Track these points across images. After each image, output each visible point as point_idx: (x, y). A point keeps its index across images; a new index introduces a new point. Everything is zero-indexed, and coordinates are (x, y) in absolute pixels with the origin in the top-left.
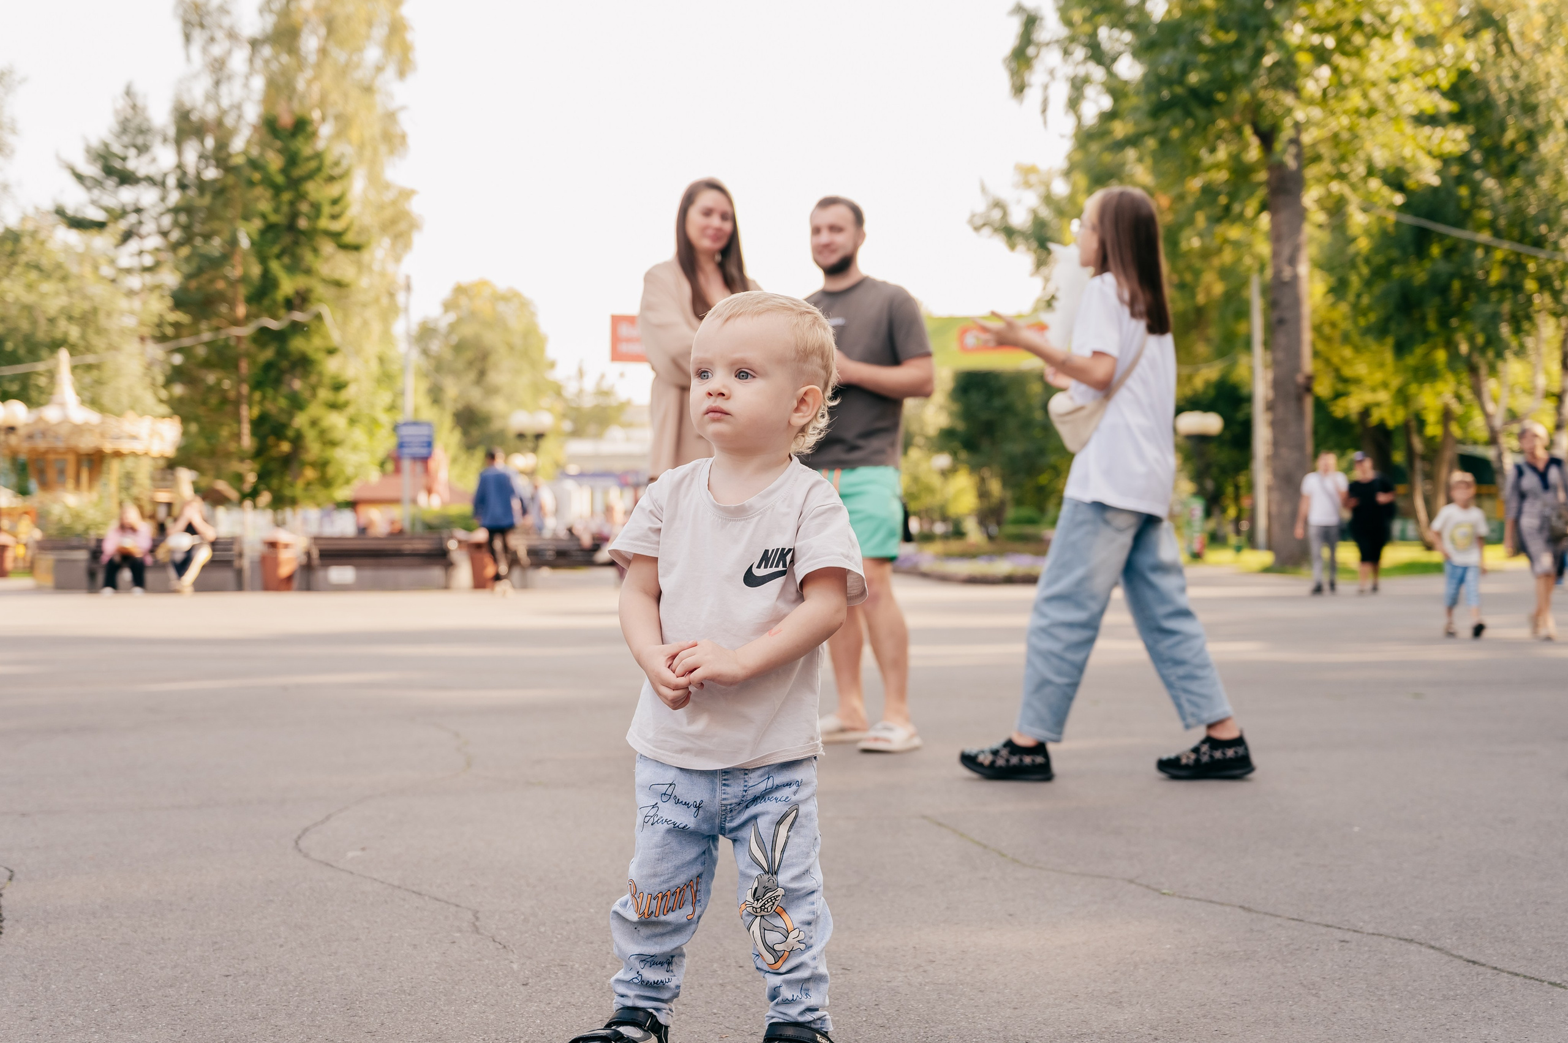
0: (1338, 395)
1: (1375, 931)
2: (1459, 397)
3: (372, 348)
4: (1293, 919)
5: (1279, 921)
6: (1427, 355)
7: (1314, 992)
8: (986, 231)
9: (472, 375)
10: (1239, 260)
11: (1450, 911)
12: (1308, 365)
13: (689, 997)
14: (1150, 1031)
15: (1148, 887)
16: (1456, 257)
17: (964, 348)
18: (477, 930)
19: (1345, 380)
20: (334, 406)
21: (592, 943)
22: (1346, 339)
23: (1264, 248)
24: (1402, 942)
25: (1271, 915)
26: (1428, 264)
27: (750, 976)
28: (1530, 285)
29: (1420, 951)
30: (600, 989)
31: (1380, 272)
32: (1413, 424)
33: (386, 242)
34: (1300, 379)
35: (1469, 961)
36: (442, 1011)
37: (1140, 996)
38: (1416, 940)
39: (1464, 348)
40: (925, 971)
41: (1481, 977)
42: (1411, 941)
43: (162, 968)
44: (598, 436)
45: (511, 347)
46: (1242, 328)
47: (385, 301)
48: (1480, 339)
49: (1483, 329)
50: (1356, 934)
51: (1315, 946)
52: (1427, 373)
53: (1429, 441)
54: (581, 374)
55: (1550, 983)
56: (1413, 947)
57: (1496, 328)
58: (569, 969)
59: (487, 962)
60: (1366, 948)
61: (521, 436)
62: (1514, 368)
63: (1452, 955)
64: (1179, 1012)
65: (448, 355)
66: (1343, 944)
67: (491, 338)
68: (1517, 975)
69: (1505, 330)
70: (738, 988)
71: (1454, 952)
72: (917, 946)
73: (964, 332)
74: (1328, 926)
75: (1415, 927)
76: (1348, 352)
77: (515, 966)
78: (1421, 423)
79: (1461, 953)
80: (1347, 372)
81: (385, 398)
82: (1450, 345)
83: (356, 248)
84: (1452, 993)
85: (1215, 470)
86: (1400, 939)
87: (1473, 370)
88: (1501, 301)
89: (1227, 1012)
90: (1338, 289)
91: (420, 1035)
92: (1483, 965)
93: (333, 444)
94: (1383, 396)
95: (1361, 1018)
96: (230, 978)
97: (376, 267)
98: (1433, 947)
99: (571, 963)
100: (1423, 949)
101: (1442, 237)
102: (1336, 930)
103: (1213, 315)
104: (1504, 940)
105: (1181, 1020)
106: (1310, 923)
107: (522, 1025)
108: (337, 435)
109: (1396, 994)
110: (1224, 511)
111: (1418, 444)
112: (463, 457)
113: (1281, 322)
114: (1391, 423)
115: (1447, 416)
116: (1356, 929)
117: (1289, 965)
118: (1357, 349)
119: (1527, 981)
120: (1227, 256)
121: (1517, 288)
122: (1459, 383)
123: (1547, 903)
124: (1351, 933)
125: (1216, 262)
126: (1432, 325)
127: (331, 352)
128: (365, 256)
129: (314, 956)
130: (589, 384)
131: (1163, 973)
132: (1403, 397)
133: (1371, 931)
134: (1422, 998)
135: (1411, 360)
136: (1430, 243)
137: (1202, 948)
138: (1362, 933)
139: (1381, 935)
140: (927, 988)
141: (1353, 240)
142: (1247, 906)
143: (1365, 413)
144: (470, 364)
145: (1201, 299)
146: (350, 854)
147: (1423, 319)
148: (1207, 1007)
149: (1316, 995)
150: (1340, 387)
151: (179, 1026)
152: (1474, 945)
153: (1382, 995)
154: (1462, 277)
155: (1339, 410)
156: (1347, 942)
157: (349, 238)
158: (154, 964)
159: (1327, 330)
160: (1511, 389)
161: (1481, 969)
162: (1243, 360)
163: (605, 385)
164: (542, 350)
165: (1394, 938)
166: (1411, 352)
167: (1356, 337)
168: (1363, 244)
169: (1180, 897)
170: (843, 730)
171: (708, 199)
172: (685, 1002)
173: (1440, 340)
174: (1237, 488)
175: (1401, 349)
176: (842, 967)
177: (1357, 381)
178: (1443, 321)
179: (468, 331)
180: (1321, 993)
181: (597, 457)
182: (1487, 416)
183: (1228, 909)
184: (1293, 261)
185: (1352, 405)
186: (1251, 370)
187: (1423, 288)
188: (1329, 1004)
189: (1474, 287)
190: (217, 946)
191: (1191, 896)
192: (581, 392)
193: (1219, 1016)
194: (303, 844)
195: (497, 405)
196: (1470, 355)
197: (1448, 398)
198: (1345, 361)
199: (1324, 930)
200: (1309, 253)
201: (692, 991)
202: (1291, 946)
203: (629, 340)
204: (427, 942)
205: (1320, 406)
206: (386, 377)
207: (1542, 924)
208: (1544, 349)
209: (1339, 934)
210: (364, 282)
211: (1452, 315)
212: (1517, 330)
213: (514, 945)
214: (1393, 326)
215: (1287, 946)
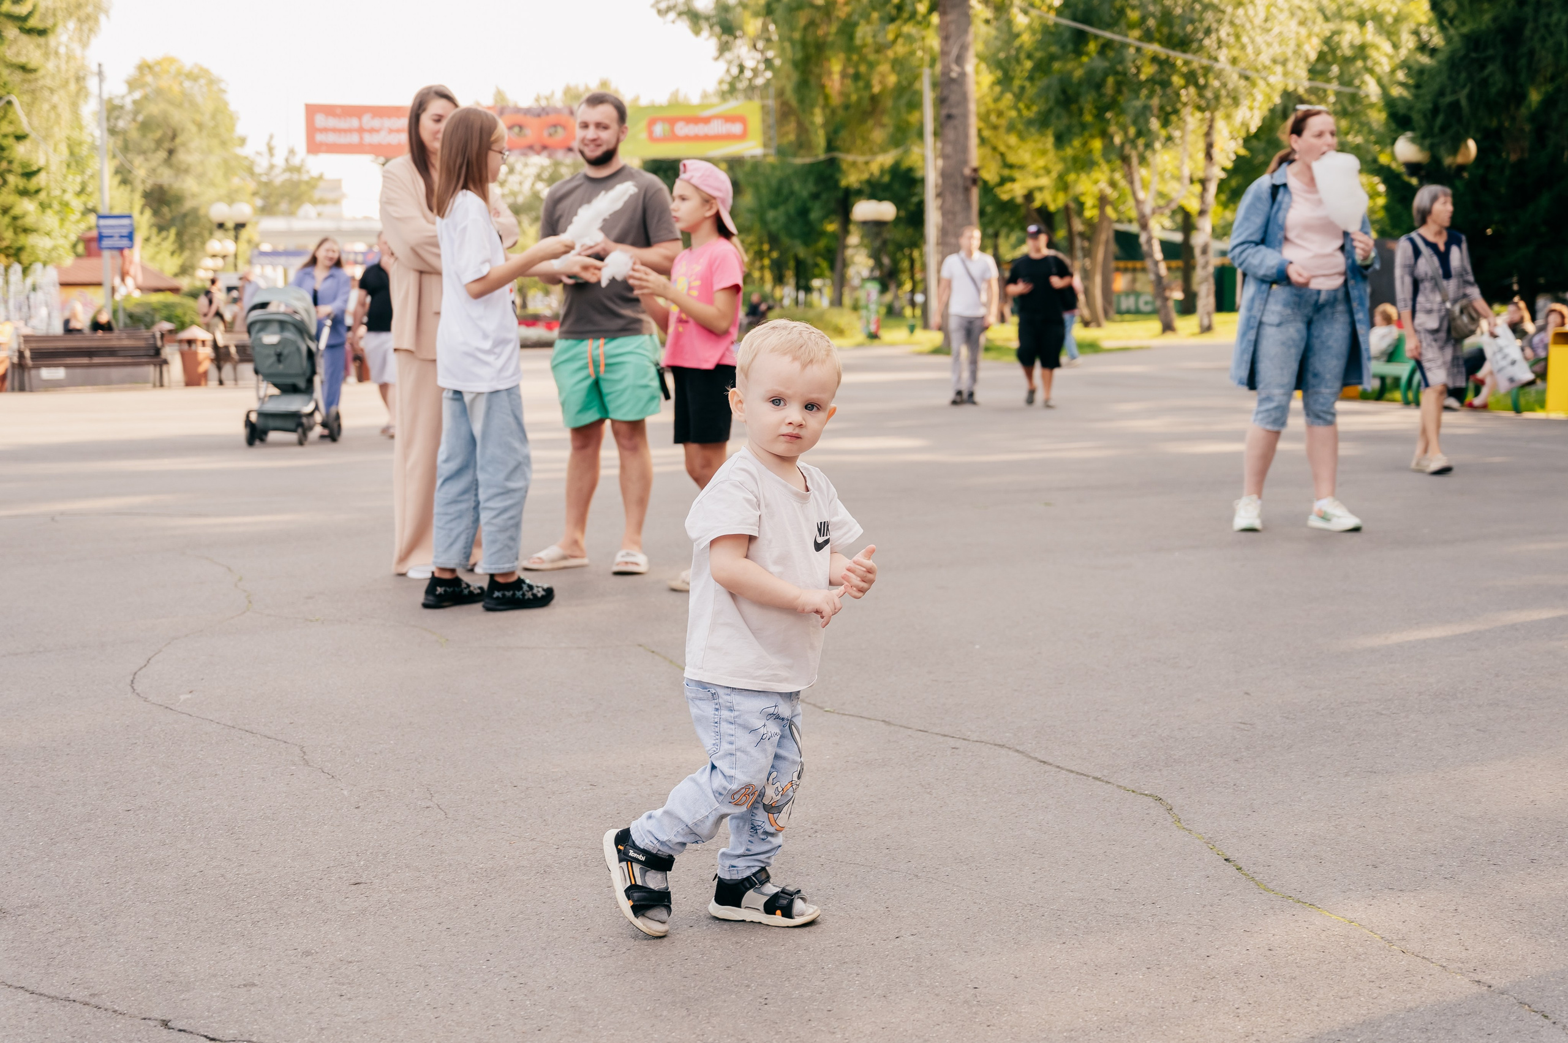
0: (1003, 181)
1: (979, 739)
2: (1113, 184)
3: (61, 133)
4: (921, 731)
5: (909, 732)
6: (1085, 144)
7: (929, 790)
8: (672, 15)
9: (162, 154)
10: (912, 53)
11: (1035, 720)
12: (975, 155)
13: (482, 813)
14: (812, 826)
15: (814, 705)
16: (1111, 54)
17: (652, 138)
18: (307, 763)
19: (1011, 166)
20: (24, 193)
21: (398, 770)
22: (1011, 128)
23: (934, 42)
24: (996, 747)
25: (905, 727)
26: (1085, 59)
27: (523, 794)
28: (1177, 80)
29: (1008, 755)
30: (415, 809)
31: (1042, 67)
32: (1073, 205)
33: (71, 25)
34: (967, 172)
35: (1041, 762)
36: (302, 832)
37: (806, 798)
38: (1007, 746)
39: (1117, 140)
40: (651, 785)
41: (1047, 774)
42: (1002, 746)
43: (75, 806)
44: (291, 213)
45: (200, 126)
46: (914, 118)
47: (73, 87)
48: (1132, 131)
49: (1135, 122)
50: (964, 741)
51: (933, 753)
52: (1084, 164)
53: (1089, 223)
54: (271, 150)
55: (1094, 778)
56: (1004, 751)
57: (1147, 121)
58: (387, 794)
59: (322, 790)
60: (970, 754)
61: (221, 226)
62: (1163, 158)
63: (1030, 757)
64: (833, 810)
65: (134, 135)
66: (954, 750)
67: (177, 117)
68: (1072, 772)
69: (1155, 124)
70: (516, 804)
71: (1032, 755)
72: (644, 764)
73: (652, 122)
74: (945, 736)
75: (1007, 734)
76: (1013, 140)
77: (345, 793)
78: (1081, 205)
79: (1037, 755)
80: (1012, 158)
81: (74, 182)
82: (1105, 135)
83: (42, 32)
84: (1024, 788)
85: (891, 248)
86: (995, 745)
87: (1125, 160)
88: (1150, 96)
89: (866, 809)
90: (1005, 81)
91: (292, 851)
92: (1051, 764)
93: (26, 231)
94: (1045, 181)
95: (959, 810)
96: (132, 812)
97: (62, 50)
98: (1017, 751)
99: (388, 789)
100: (1011, 753)
101: (1096, 37)
102: (951, 739)
103: (889, 103)
104: (1069, 743)
105: (834, 816)
106: (932, 733)
107: (364, 841)
108: (29, 221)
109: (985, 790)
110: (900, 285)
111: (1078, 226)
112: (155, 239)
113: (949, 117)
114: (1052, 208)
115: (1103, 201)
116: (965, 737)
117: (914, 769)
118: (1022, 138)
119: (1078, 776)
120: (900, 49)
121: (1165, 84)
122: (1113, 171)
123: (1106, 710)
124: (961, 741)
125: (890, 53)
126: (1088, 118)
127: (20, 138)
128: (52, 40)
129: (188, 791)
130: (279, 160)
131: (823, 779)
132: (1063, 185)
133: (975, 739)
134: (1003, 792)
135: (1069, 152)
136: (1086, 43)
137: (852, 758)
138: (969, 740)
139: (983, 742)
140: (654, 798)
141: (1018, 35)
142: (887, 720)
143: (1029, 197)
144: (159, 143)
145: (876, 89)
146: (182, 697)
147: (1081, 112)
148: (853, 805)
149: (930, 793)
150: (1006, 172)
151: (110, 854)
152: (1047, 748)
153: (976, 792)
154: (1117, 73)
155: (1004, 194)
156: (957, 749)
157: (32, 23)
158: (67, 803)
159: (993, 118)
160: (1162, 175)
161: (1048, 768)
162: (916, 150)
163: (296, 161)
164: (232, 128)
165: (991, 744)
166: (1070, 141)
167: (1020, 126)
168: (1026, 38)
169: (838, 713)
170: (565, 558)
171: (437, 106)
172: (479, 817)
173: (1095, 131)
174: (912, 262)
175: (1060, 140)
176: (590, 783)
177: (1022, 167)
178: (1100, 115)
179: (154, 109)
180: (933, 791)
181: (289, 233)
182: (1138, 202)
183: (873, 723)
184: (960, 60)
185: (1016, 190)
186: (924, 158)
187: (1080, 83)
188: (938, 800)
189: (1126, 83)
190: (109, 786)
191: (847, 713)
192: (272, 167)
193: (861, 813)
194: (139, 688)
195: (189, 185)
196: (1123, 145)
197: (1104, 185)
198: (1009, 147)
199: (941, 739)
200: (976, 46)
201: (482, 808)
202: (917, 754)
203: (325, 130)
204: (272, 775)
205: (987, 190)
206: (75, 161)
207: (1099, 729)
208: (1190, 138)
209: (952, 742)
210: (51, 65)
211: (1107, 108)
212: (1166, 123)
213: (340, 775)
214: (1053, 119)
215: (914, 753)
